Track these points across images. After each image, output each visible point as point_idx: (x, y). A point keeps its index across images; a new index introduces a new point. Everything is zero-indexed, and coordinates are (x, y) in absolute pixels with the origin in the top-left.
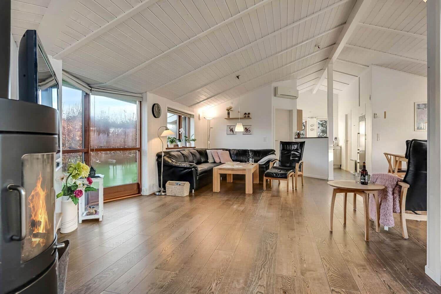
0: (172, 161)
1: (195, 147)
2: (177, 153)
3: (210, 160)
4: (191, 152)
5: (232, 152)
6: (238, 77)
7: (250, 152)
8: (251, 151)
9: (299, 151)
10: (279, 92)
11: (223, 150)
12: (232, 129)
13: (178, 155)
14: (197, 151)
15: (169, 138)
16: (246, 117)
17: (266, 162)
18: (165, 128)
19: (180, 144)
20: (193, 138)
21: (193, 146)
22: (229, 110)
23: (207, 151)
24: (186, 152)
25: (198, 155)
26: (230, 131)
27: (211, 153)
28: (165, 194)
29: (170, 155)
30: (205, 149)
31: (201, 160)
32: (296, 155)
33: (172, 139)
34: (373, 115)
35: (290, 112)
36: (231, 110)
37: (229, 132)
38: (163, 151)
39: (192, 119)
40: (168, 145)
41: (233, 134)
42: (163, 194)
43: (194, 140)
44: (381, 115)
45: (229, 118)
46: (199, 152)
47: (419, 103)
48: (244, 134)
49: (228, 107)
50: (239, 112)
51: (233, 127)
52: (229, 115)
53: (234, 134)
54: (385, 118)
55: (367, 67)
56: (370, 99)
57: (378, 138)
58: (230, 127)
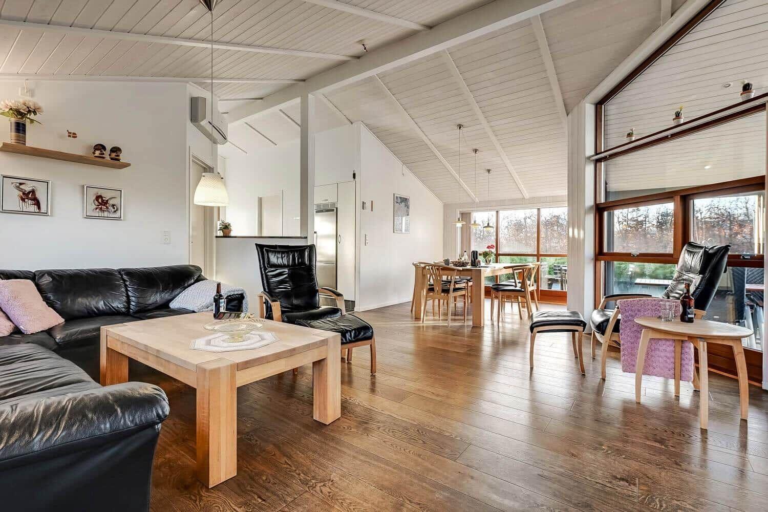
5: (46, 282)
7: (125, 277)
9: (308, 268)
12: (33, 191)
16: (103, 158)
22: (22, 117)
26: (23, 200)
34: (362, 203)
41: (40, 214)
45: (19, 147)
47: (398, 196)
48: (88, 217)
49: (19, 102)
50: (72, 135)
51: (34, 184)
52: (21, 135)
53: (46, 214)
54: (372, 210)
55: (350, 124)
56: (354, 177)
57: (366, 242)
58: (21, 184)
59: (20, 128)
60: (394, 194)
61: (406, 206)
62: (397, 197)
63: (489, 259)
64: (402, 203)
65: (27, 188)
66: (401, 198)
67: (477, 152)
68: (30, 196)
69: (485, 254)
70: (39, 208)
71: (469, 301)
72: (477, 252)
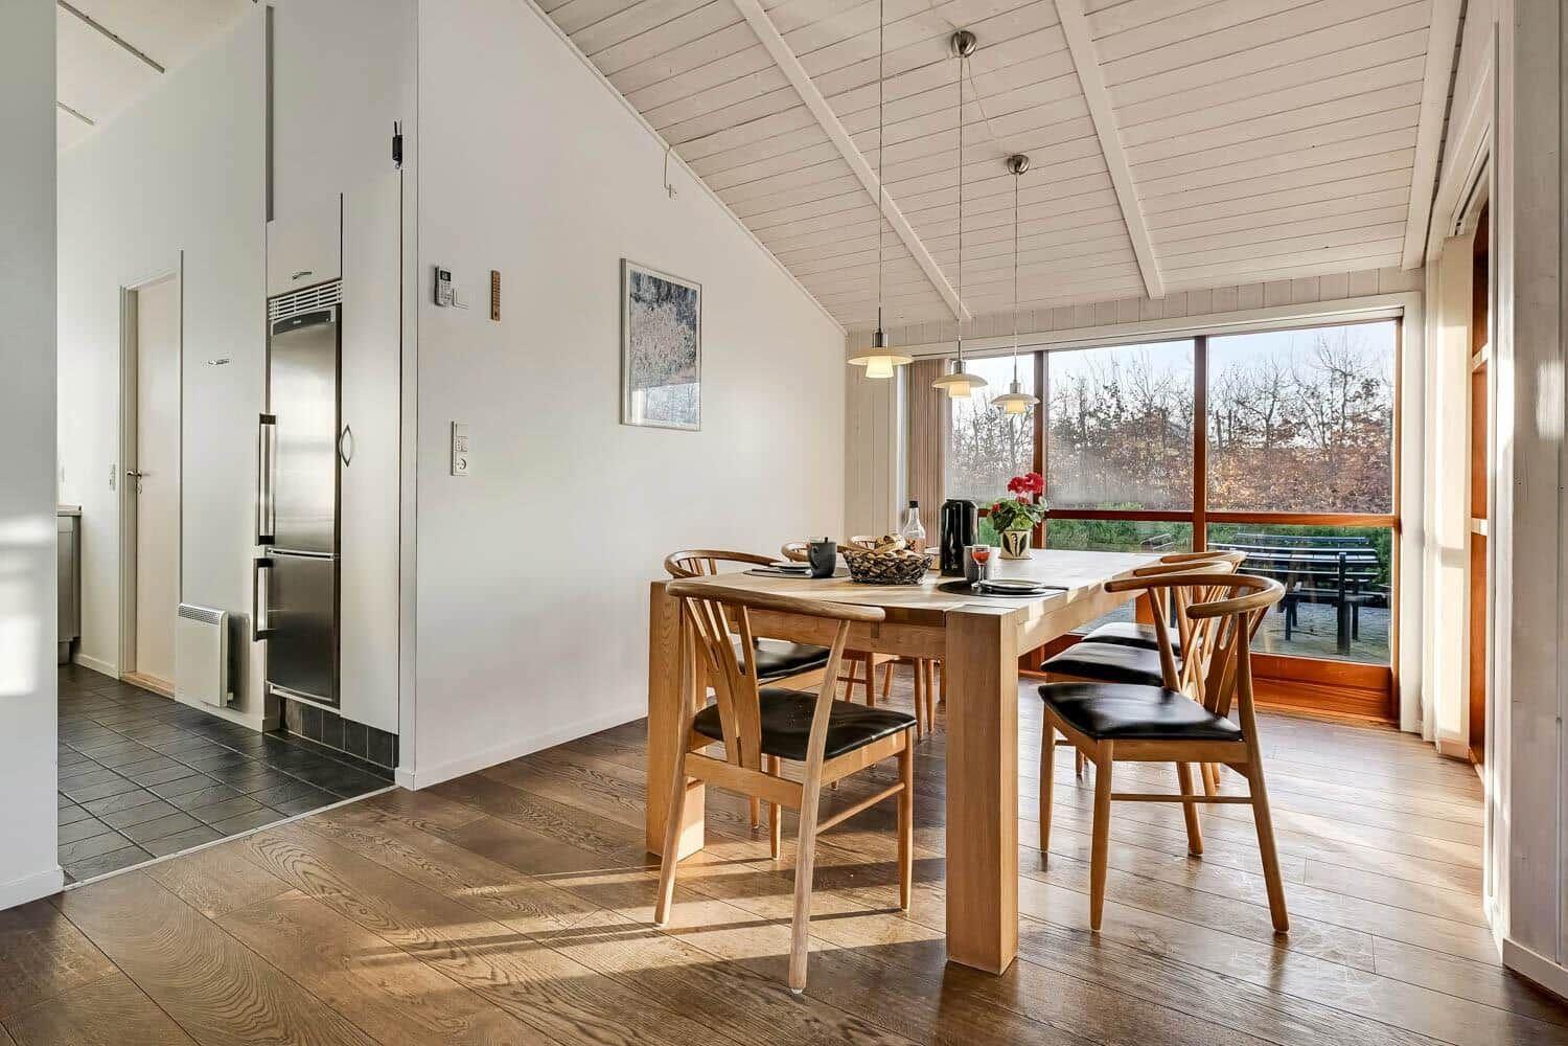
44: (470, 288)
47: (639, 270)
54: (495, 315)
56: (398, 155)
57: (459, 457)
60: (623, 262)
61: (681, 317)
62: (637, 278)
63: (1020, 535)
64: (666, 306)
66: (657, 283)
67: (969, 49)
69: (1003, 516)
71: (936, 698)
72: (968, 506)
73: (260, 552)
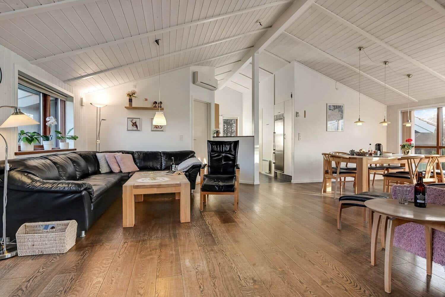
0: (33, 180)
1: (76, 150)
2: (43, 161)
3: (104, 169)
4: (71, 158)
5: (136, 156)
6: (157, 41)
7: (162, 155)
8: (165, 153)
9: (233, 153)
10: (200, 79)
11: (123, 153)
12: (136, 122)
13: (45, 165)
14: (80, 155)
15: (22, 133)
16: (156, 107)
17: (189, 168)
18: (13, 110)
19: (47, 146)
20: (72, 134)
21: (71, 147)
22: (131, 96)
23: (97, 154)
24: (60, 159)
25: (83, 163)
26: (133, 126)
27: (103, 158)
28: (14, 253)
29: (27, 167)
30: (93, 152)
31: (89, 170)
32: (229, 157)
33: (29, 135)
34: (295, 113)
35: (208, 105)
36: (134, 95)
37: (131, 127)
38: (9, 158)
39: (68, 104)
40: (19, 147)
41: (137, 130)
42: (8, 255)
43: (74, 138)
44: (301, 114)
45: (130, 107)
46: (84, 156)
47: (330, 104)
48: (152, 131)
49: (130, 92)
50: (146, 100)
51: (136, 120)
52: (131, 103)
53: (139, 131)
54: (305, 117)
55: (289, 63)
56: (292, 97)
57: (300, 138)
58: (132, 120)
59: (130, 100)
60: (327, 104)
61: (339, 111)
62: (330, 106)
63: (407, 151)
64: (336, 110)
65: (134, 121)
66: (334, 106)
67: (387, 63)
68: (135, 124)
70: (137, 128)
73: (273, 151)
